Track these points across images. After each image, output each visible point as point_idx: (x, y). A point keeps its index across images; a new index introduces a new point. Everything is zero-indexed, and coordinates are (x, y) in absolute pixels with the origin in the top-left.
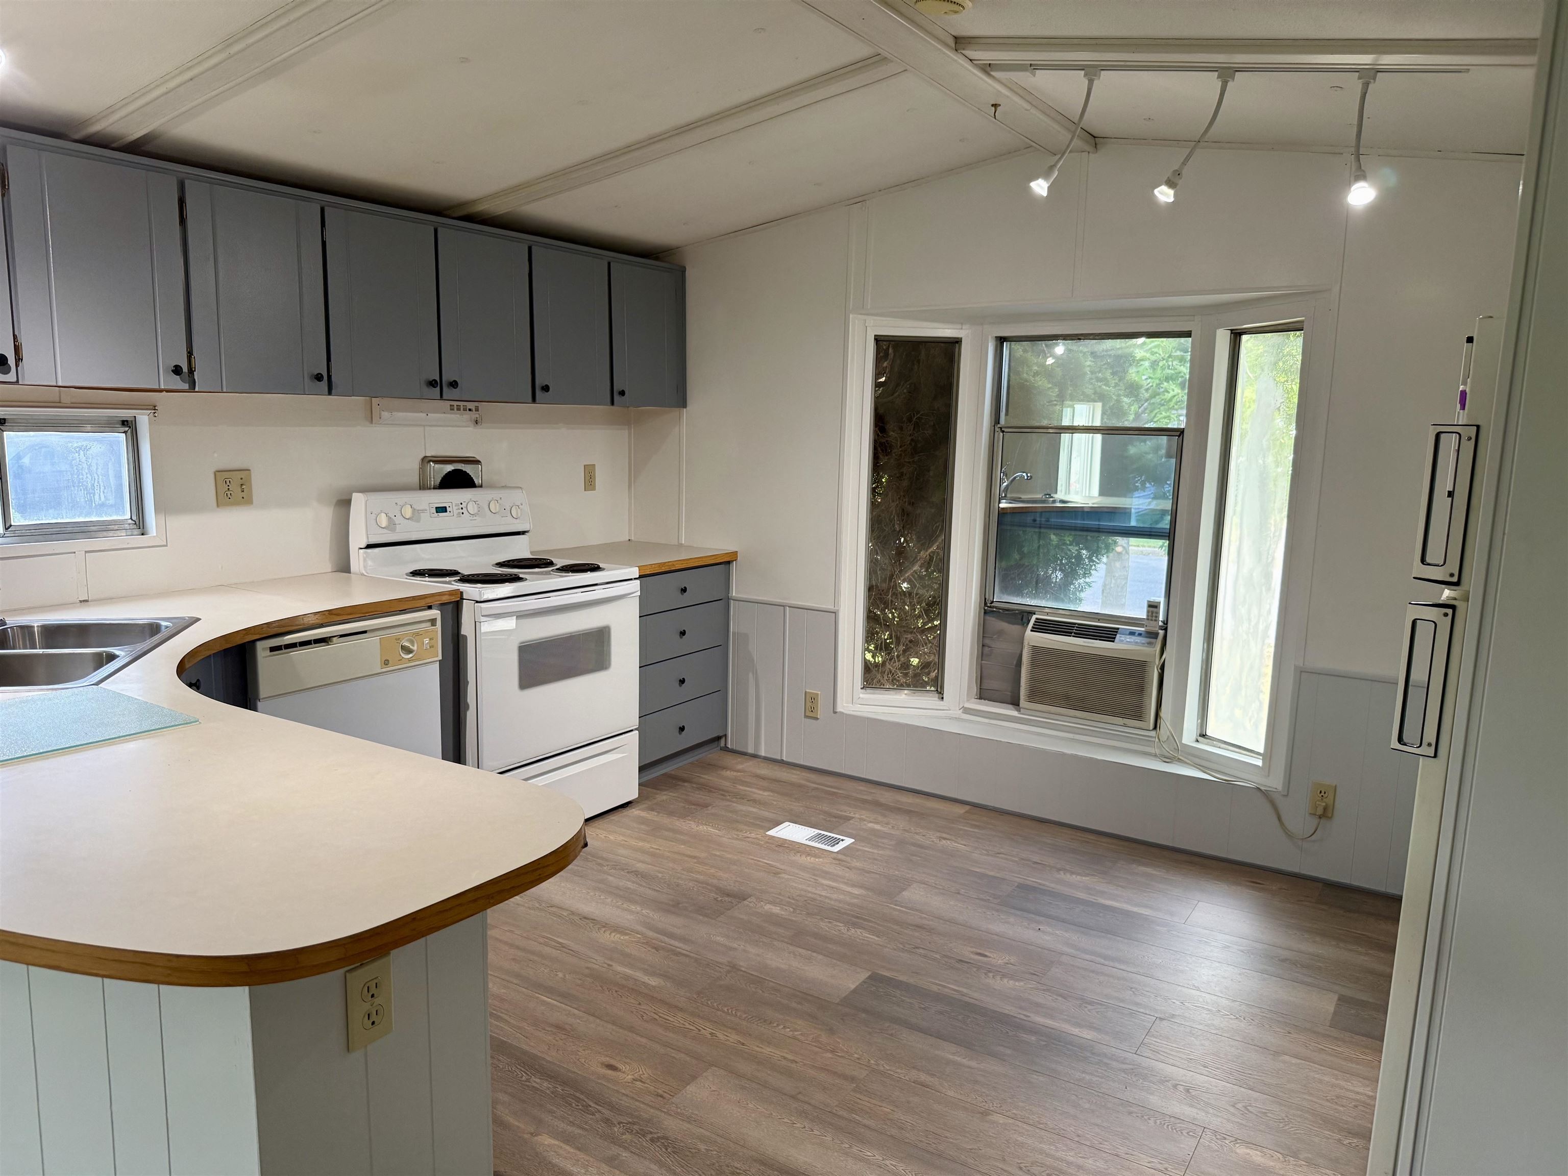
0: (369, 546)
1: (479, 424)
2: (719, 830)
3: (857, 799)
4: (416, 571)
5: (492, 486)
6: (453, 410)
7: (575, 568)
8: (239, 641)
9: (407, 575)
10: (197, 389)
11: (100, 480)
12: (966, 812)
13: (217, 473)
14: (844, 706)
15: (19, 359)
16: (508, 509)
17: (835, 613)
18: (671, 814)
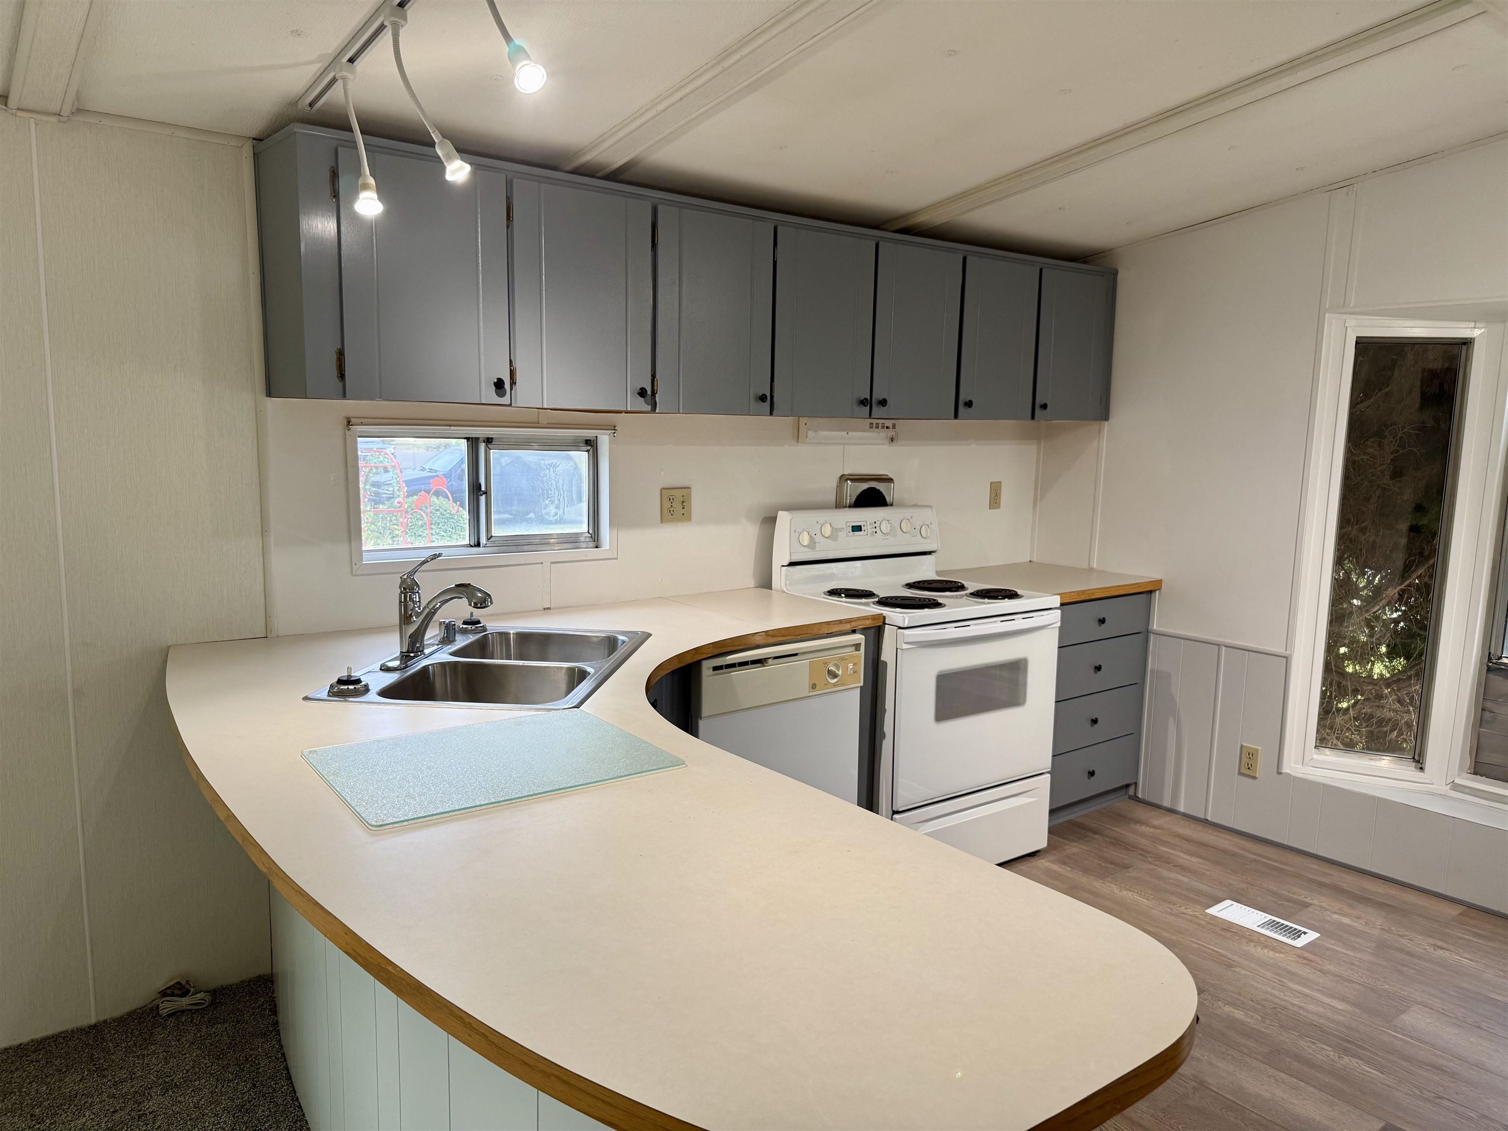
0: (792, 564)
1: (895, 441)
2: (1148, 900)
3: (1311, 881)
4: (833, 590)
5: (902, 505)
6: (872, 427)
7: (992, 594)
8: (689, 660)
9: (825, 593)
10: (657, 411)
11: (565, 495)
12: (1461, 914)
13: (663, 489)
14: (1292, 766)
15: (513, 383)
16: (918, 528)
17: (1287, 659)
18: (1086, 871)
